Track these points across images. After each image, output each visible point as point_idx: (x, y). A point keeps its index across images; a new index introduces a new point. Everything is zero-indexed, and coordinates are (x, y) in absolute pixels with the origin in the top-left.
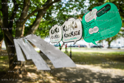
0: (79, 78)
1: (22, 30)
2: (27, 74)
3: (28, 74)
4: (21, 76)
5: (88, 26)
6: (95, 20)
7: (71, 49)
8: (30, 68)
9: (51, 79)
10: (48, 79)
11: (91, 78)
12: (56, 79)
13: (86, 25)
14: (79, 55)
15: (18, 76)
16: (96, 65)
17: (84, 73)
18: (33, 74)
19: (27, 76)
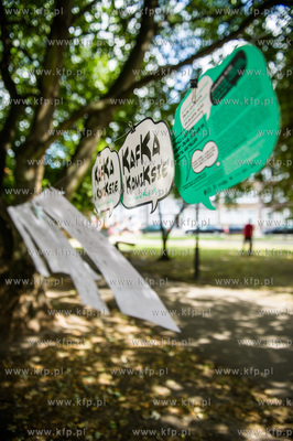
0: (221, 332)
1: (34, 180)
2: (53, 318)
3: (57, 320)
4: (34, 325)
5: (191, 145)
6: (207, 118)
7: (197, 239)
8: (66, 300)
9: (132, 333)
10: (121, 334)
11: (260, 331)
12: (147, 335)
13: (185, 140)
14: (225, 259)
15: (26, 324)
16: (281, 289)
17: (237, 316)
18: (74, 319)
19: (53, 326)
